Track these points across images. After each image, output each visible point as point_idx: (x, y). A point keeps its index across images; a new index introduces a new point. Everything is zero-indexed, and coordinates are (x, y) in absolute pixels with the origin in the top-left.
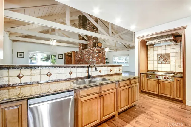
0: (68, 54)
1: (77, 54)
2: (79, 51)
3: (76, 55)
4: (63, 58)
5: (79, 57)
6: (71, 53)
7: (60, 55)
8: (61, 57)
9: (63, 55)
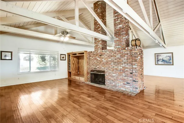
0: (76, 54)
1: (92, 55)
2: (95, 50)
3: (90, 56)
4: (65, 60)
5: (96, 59)
6: (83, 53)
7: (62, 56)
8: (63, 58)
9: (65, 55)
